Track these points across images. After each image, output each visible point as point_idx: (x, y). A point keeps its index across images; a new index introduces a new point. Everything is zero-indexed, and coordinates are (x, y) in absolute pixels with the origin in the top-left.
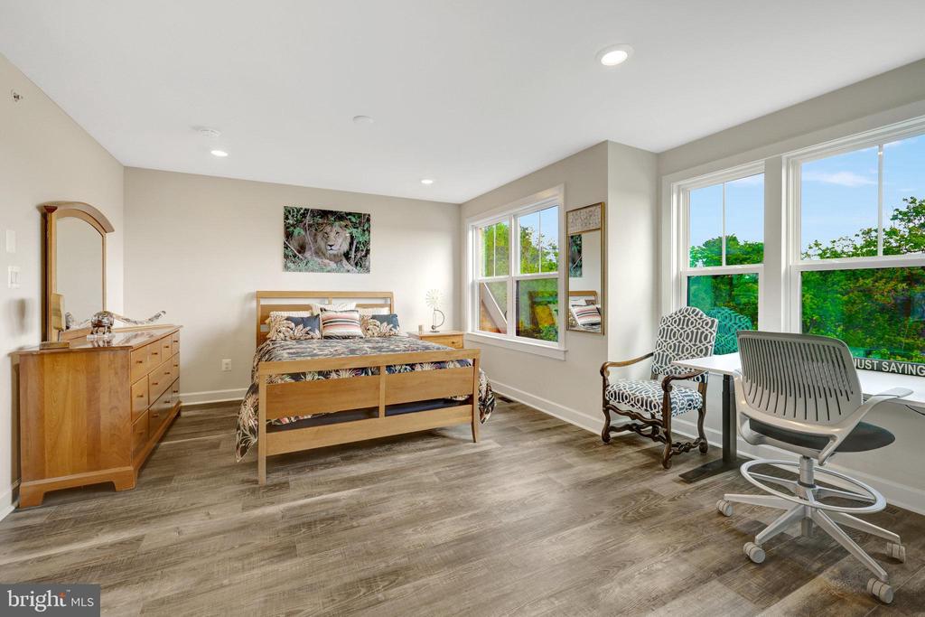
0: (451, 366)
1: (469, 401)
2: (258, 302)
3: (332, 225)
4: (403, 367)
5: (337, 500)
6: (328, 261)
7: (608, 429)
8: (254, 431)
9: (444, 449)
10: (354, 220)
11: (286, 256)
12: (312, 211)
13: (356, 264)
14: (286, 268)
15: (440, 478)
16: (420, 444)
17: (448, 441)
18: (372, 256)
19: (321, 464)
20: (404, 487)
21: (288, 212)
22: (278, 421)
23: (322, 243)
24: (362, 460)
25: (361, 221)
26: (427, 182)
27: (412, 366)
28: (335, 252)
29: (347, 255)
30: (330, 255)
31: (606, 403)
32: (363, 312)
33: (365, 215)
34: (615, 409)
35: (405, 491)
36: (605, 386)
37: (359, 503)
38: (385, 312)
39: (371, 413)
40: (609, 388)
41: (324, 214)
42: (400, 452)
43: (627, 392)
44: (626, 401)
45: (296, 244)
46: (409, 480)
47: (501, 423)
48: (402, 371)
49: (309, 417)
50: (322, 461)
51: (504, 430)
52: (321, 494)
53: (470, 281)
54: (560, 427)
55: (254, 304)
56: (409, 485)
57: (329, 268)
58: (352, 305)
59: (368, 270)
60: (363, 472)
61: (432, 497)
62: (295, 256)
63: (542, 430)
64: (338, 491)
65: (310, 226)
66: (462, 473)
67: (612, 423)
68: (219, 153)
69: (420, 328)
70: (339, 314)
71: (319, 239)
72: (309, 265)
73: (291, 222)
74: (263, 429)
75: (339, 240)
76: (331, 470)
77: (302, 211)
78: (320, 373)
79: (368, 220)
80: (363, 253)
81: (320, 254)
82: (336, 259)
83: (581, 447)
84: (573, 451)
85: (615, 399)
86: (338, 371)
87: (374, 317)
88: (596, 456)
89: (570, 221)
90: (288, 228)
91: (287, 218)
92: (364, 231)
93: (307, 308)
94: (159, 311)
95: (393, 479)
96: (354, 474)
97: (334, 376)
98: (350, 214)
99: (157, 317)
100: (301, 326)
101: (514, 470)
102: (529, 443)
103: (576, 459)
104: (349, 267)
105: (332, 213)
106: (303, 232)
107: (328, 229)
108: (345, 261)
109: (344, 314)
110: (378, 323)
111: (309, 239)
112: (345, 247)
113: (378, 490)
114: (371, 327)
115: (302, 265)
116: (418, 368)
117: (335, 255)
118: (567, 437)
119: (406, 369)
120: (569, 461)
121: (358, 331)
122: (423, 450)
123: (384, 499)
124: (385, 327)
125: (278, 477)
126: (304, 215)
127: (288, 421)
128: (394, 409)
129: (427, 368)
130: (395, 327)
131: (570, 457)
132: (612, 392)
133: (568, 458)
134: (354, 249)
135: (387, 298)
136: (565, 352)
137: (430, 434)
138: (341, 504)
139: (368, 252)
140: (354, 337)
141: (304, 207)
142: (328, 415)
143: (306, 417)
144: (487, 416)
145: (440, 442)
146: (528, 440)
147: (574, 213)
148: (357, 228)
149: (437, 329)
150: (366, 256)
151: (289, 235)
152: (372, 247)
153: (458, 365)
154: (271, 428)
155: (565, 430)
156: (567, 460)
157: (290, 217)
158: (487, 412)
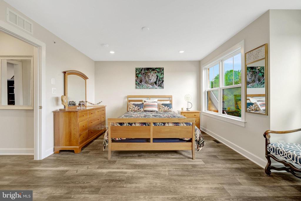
0: (182, 125)
1: (190, 141)
2: (128, 99)
3: (150, 73)
4: (161, 124)
5: (126, 173)
6: (149, 85)
7: (269, 167)
8: (107, 141)
9: (178, 160)
10: (158, 70)
11: (136, 84)
12: (144, 69)
13: (159, 86)
14: (136, 88)
15: (169, 174)
16: (169, 156)
17: (181, 156)
18: (164, 83)
19: (131, 156)
20: (153, 174)
21: (137, 69)
22: (115, 139)
23: (147, 79)
24: (145, 158)
25: (160, 70)
26: (182, 52)
27: (164, 124)
28: (151, 82)
29: (156, 83)
30: (150, 83)
31: (268, 153)
32: (159, 102)
33: (162, 68)
34: (274, 158)
35: (152, 176)
36: (267, 144)
37: (132, 177)
38: (168, 102)
39: (148, 140)
40: (270, 145)
41: (148, 69)
42: (160, 158)
43: (282, 149)
44: (281, 155)
45: (139, 80)
46: (156, 171)
47: (209, 152)
48: (160, 125)
49: (125, 139)
50: (131, 155)
51: (210, 156)
52: (122, 169)
53: (204, 90)
54: (242, 160)
55: (127, 100)
56: (155, 173)
57: (150, 88)
58: (156, 100)
59: (163, 88)
60: (142, 163)
61: (160, 182)
62: (139, 84)
63: (230, 160)
64: (129, 169)
65: (143, 73)
66: (180, 173)
67: (272, 164)
68: (112, 52)
69: (182, 109)
70: (150, 103)
71: (146, 78)
72: (143, 87)
73: (138, 73)
74: (110, 141)
75: (153, 78)
76: (132, 160)
77: (141, 69)
78: (129, 123)
79: (163, 70)
80: (161, 82)
81: (147, 83)
82: (152, 84)
83: (250, 174)
84: (245, 175)
85: (274, 152)
86: (135, 123)
87: (163, 104)
88: (259, 182)
89: (247, 57)
90: (137, 75)
91: (136, 72)
92: (161, 74)
93: (141, 101)
94: (100, 101)
95: (151, 169)
96: (138, 163)
97: (133, 125)
98: (157, 68)
99: (100, 103)
100: (137, 107)
101: (205, 178)
102: (220, 165)
103: (245, 181)
104: (156, 87)
105: (151, 68)
106: (141, 76)
107: (149, 74)
108: (155, 85)
109: (152, 103)
110: (164, 106)
111: (143, 78)
112: (155, 80)
113: (142, 173)
114: (161, 108)
115: (141, 87)
116: (167, 125)
117: (152, 83)
118: (243, 166)
119: (161, 125)
120: (240, 181)
121: (156, 109)
122: (169, 158)
123: (142, 177)
124: (166, 108)
125: (114, 158)
126: (141, 70)
127: (118, 139)
128: (156, 140)
129: (171, 125)
130: (170, 108)
131: (241, 178)
132: (272, 147)
133: (239, 179)
134: (158, 81)
135: (170, 98)
136: (245, 123)
137: (175, 152)
138: (126, 175)
139: (163, 81)
140: (154, 111)
141: (142, 68)
142: (131, 139)
143: (124, 139)
144: (201, 149)
145: (177, 156)
146: (219, 163)
147: (250, 53)
148: (159, 73)
149: (189, 110)
150: (162, 83)
151: (137, 77)
152: (164, 79)
153: (185, 125)
154: (113, 141)
155: (243, 162)
156: (238, 180)
157: (137, 71)
158: (200, 147)
